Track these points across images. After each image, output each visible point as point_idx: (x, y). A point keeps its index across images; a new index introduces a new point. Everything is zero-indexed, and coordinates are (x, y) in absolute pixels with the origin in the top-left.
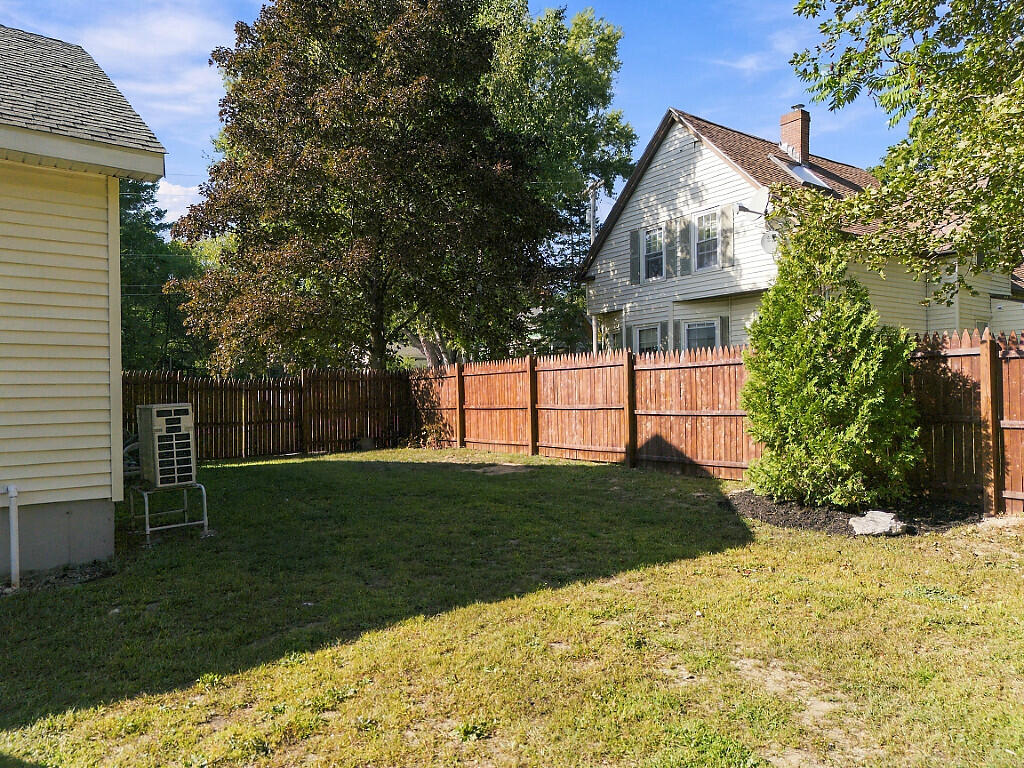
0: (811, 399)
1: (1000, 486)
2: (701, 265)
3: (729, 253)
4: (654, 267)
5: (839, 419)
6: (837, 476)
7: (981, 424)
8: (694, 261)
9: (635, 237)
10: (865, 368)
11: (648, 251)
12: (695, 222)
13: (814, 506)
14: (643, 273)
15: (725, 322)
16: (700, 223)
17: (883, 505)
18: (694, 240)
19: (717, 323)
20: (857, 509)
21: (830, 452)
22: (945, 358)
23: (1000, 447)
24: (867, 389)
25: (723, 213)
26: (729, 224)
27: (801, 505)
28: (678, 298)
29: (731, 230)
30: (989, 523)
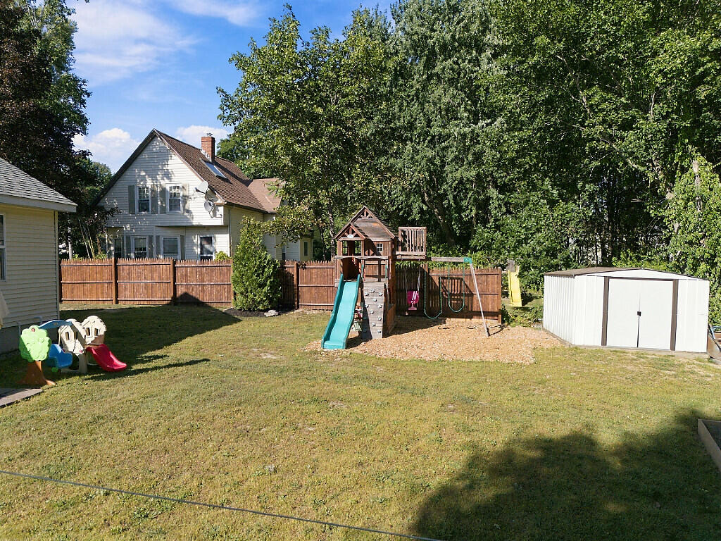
0: (255, 280)
1: (298, 302)
2: (171, 209)
3: (187, 208)
4: (144, 206)
5: (262, 286)
6: (262, 301)
7: (294, 286)
8: (168, 207)
9: (131, 189)
10: (269, 271)
11: (140, 197)
12: (168, 189)
13: (254, 310)
14: (137, 210)
15: (183, 238)
16: (171, 190)
17: (272, 309)
18: (168, 197)
19: (179, 239)
20: (267, 310)
21: (261, 295)
22: (285, 267)
23: (298, 291)
24: (269, 277)
25: (183, 187)
26: (186, 194)
27: (251, 311)
28: (159, 225)
29: (188, 197)
30: (296, 311)
